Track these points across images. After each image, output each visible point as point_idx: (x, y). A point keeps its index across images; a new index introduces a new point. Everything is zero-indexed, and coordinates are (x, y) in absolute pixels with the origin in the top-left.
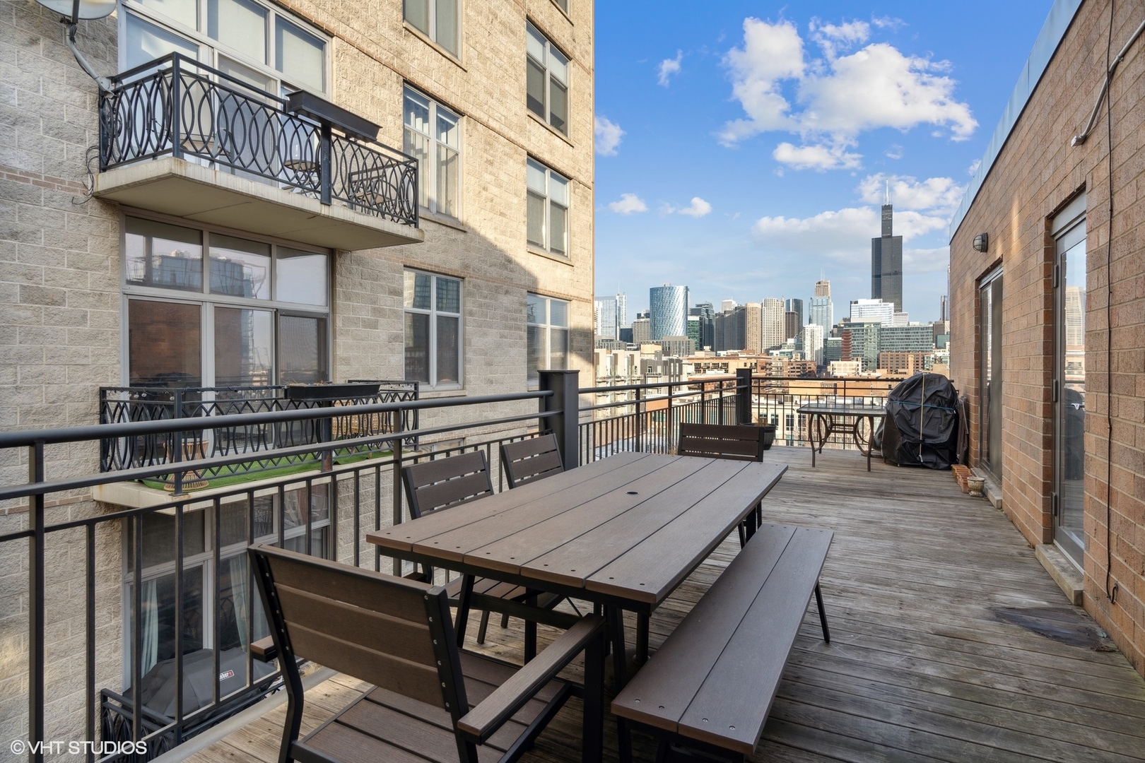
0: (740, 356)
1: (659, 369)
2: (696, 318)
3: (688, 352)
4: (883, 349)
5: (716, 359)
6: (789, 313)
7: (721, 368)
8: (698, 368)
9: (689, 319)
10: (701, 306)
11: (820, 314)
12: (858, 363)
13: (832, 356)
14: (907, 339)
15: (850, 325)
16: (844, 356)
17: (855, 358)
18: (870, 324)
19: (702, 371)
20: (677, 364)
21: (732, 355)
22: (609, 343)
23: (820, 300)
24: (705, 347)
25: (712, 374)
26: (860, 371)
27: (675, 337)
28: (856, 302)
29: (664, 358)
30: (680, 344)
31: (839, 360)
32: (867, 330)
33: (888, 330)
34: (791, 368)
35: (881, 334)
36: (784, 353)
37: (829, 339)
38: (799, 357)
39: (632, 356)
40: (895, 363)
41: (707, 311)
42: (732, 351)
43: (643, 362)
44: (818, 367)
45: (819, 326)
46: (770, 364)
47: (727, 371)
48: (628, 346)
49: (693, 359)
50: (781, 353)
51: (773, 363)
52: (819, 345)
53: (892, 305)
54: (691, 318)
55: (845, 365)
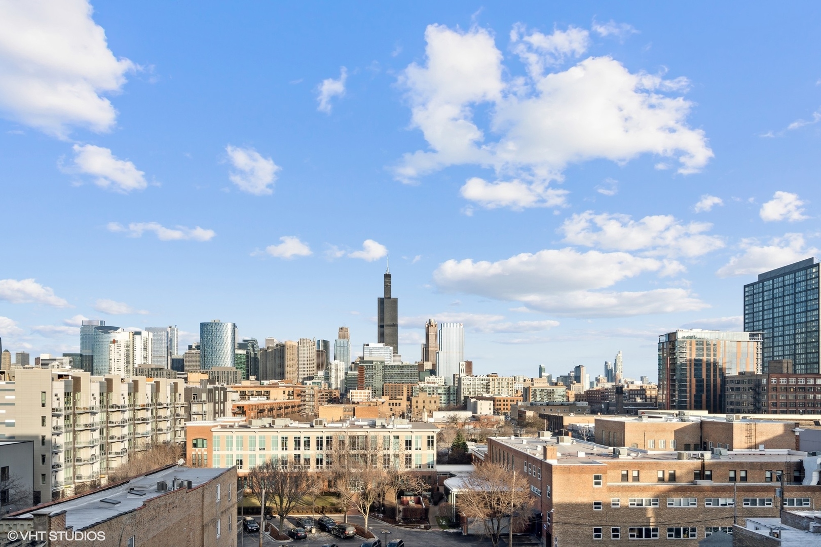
0: (280, 385)
1: (204, 397)
2: (244, 352)
3: (236, 380)
4: (386, 381)
5: (259, 387)
6: (319, 351)
7: (264, 395)
8: (243, 395)
9: (236, 352)
10: (247, 341)
11: (342, 352)
12: (369, 391)
13: (351, 386)
14: (401, 374)
15: (364, 362)
16: (360, 386)
17: (367, 388)
18: (377, 361)
19: (247, 398)
20: (222, 392)
21: (273, 384)
22: (159, 371)
23: (342, 342)
24: (250, 377)
25: (254, 400)
26: (371, 397)
27: (224, 367)
28: (368, 345)
29: (210, 386)
30: (228, 374)
31: (355, 389)
32: (375, 366)
33: (389, 367)
34: (321, 395)
35: (384, 369)
36: (315, 383)
37: (349, 372)
38: (327, 386)
39: (176, 384)
40: (394, 391)
41: (253, 346)
42: (273, 381)
43: (187, 390)
44: (341, 394)
45: (342, 362)
46: (304, 392)
47: (268, 398)
48: (178, 374)
49: (239, 387)
50: (313, 383)
51: (307, 391)
52: (342, 377)
53: (391, 348)
54: (238, 352)
55: (360, 393)
